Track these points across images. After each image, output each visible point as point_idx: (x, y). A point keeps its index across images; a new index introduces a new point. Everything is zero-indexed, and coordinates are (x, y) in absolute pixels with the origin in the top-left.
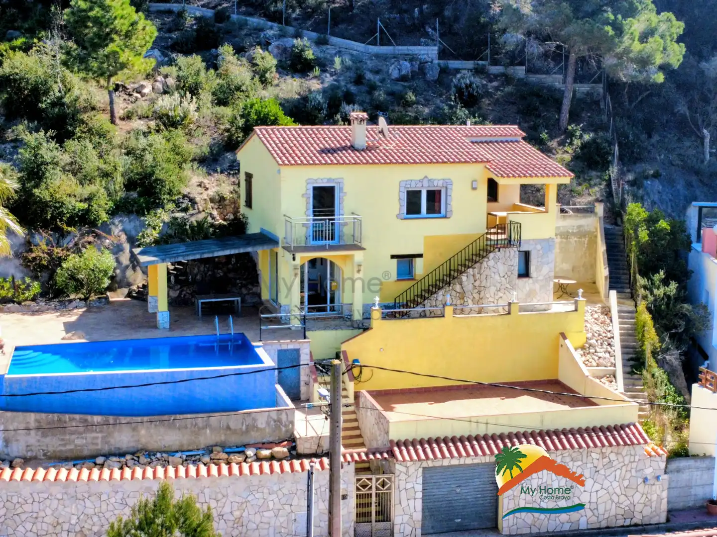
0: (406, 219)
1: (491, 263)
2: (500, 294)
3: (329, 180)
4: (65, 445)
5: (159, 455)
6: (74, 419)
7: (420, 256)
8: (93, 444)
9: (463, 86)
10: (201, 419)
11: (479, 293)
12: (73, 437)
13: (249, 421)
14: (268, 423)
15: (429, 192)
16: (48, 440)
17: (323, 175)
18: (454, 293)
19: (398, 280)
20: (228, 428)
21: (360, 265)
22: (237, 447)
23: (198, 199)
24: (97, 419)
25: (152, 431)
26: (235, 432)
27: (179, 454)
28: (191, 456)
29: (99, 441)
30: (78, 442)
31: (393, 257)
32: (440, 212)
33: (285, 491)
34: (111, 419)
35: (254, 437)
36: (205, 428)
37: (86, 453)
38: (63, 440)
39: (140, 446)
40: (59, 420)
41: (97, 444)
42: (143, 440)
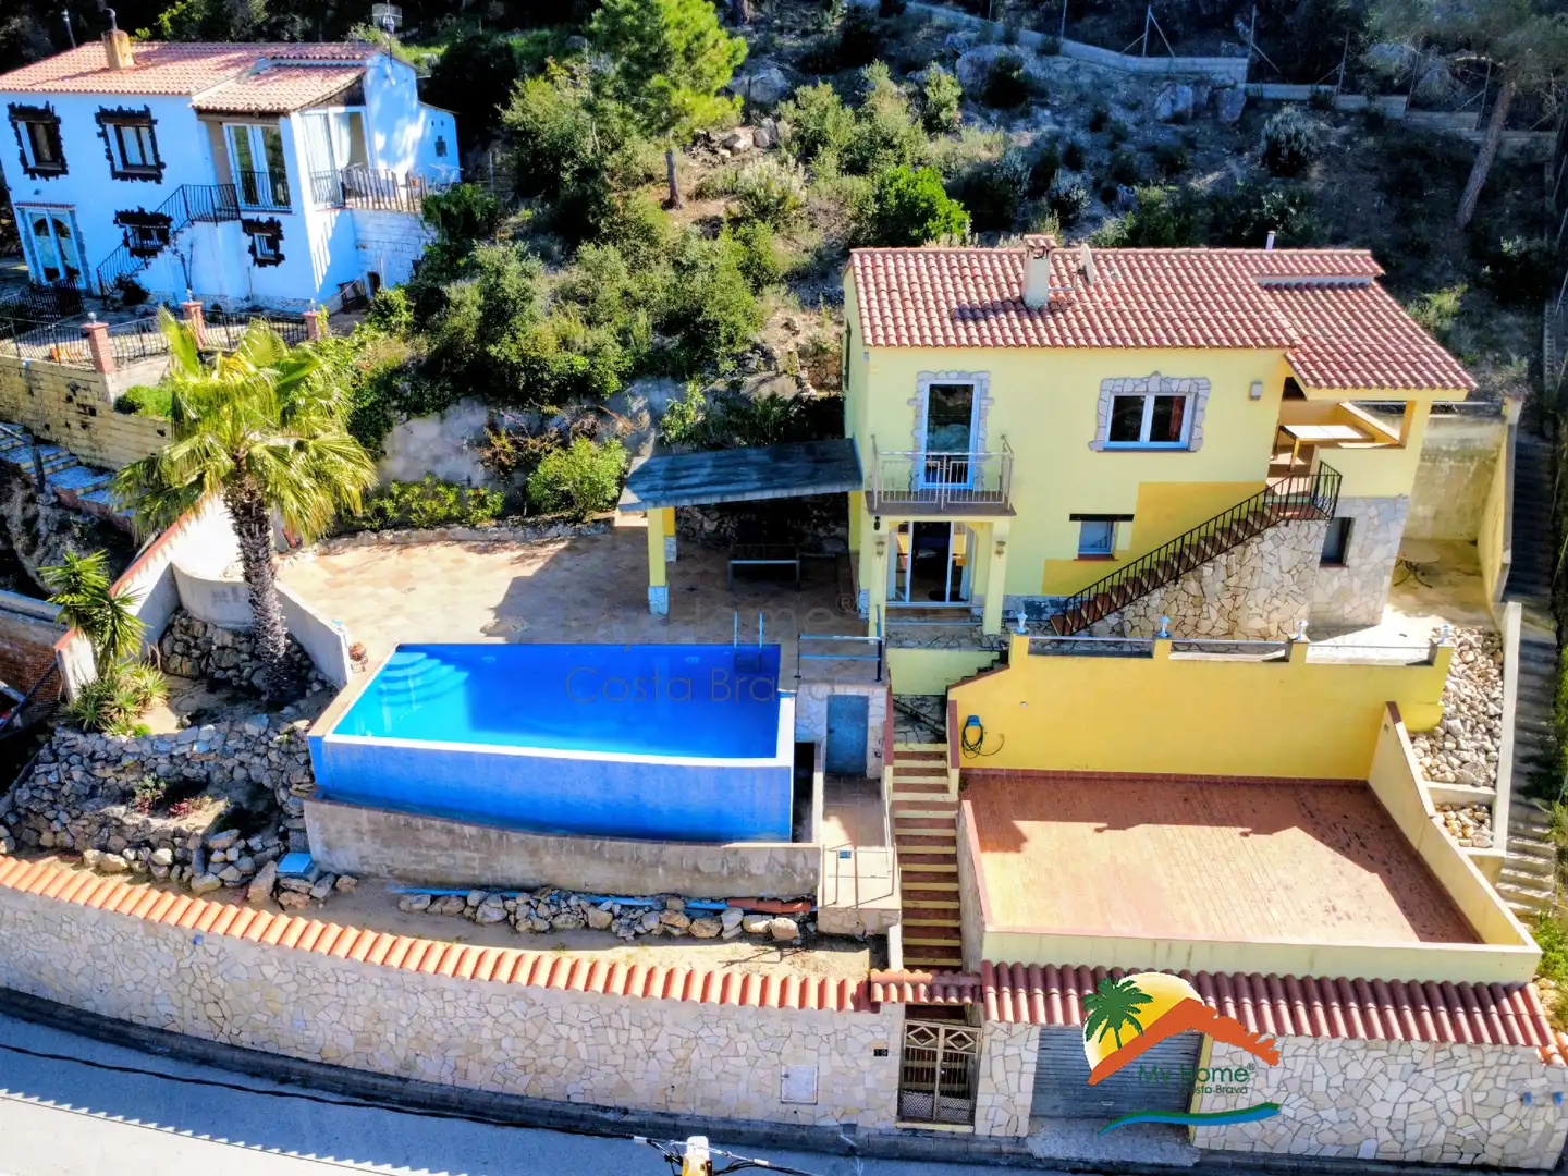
0: (1106, 450)
1: (1267, 546)
2: (1276, 602)
3: (961, 374)
4: (421, 863)
5: (573, 901)
6: (431, 826)
7: (1129, 518)
8: (466, 866)
9: (1283, 137)
10: (647, 849)
11: (1235, 597)
12: (433, 852)
13: (733, 863)
14: (769, 869)
15: (1159, 401)
16: (391, 852)
17: (950, 366)
18: (1183, 597)
19: (1082, 557)
20: (697, 869)
21: (1001, 543)
22: (713, 901)
23: (777, 353)
24: (469, 830)
25: (563, 858)
26: (709, 877)
27: (607, 904)
28: (631, 907)
29: (476, 864)
30: (443, 860)
31: (1074, 517)
32: (1177, 438)
33: (769, 1030)
34: (493, 833)
35: (743, 888)
36: (655, 865)
37: (455, 879)
38: (416, 855)
39: (545, 881)
40: (408, 825)
41: (473, 868)
42: (550, 872)
